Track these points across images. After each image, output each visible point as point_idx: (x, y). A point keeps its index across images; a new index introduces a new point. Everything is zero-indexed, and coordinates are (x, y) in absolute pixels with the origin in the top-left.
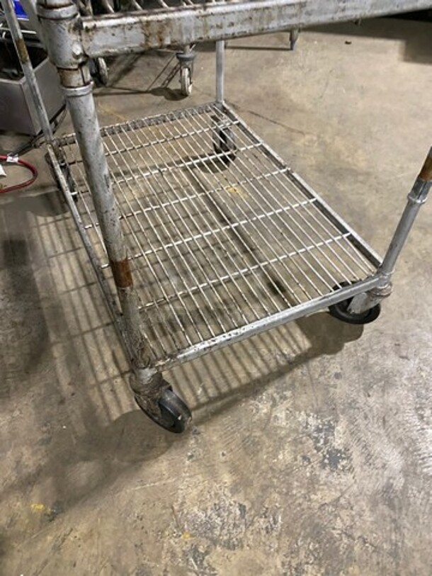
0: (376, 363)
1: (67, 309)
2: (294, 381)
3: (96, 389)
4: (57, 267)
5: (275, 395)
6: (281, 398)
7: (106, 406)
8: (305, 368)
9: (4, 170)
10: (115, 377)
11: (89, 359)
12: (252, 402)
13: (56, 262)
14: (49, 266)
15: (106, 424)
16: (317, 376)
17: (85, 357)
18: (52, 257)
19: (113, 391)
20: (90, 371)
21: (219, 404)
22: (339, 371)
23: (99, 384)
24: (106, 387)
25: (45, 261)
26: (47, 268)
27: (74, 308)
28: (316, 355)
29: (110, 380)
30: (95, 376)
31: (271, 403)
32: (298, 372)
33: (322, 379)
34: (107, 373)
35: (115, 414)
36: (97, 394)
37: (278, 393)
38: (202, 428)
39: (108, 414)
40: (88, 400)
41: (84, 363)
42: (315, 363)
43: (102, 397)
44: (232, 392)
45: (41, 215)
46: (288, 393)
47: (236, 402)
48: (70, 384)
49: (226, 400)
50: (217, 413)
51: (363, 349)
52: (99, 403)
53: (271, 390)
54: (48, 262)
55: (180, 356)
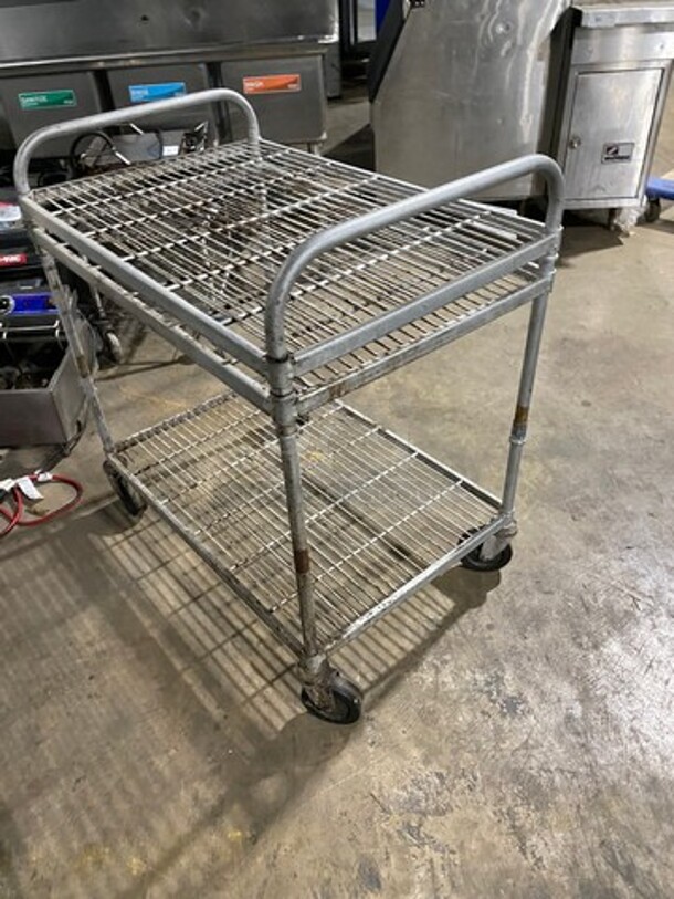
0: (523, 605)
1: (183, 631)
2: (449, 643)
3: (248, 705)
4: (151, 589)
5: (435, 662)
6: (442, 663)
7: (266, 719)
8: (456, 629)
9: (39, 490)
10: (264, 688)
11: (229, 677)
12: (415, 674)
13: (147, 584)
14: (141, 589)
15: (273, 737)
16: (469, 632)
17: (224, 677)
18: (139, 579)
19: (267, 702)
20: (235, 690)
21: (382, 685)
22: (490, 622)
23: (249, 699)
24: (258, 700)
25: (134, 586)
26: (140, 593)
27: (189, 628)
28: (463, 612)
29: (259, 692)
30: (242, 692)
31: (433, 671)
32: (450, 633)
33: (475, 634)
34: (254, 686)
35: (280, 725)
36: (251, 709)
37: (438, 659)
38: (374, 714)
39: (271, 725)
40: (244, 718)
41: (225, 682)
42: (464, 620)
43: (258, 711)
44: (391, 671)
45: (107, 535)
46: (448, 657)
47: (399, 678)
48: (218, 707)
49: (388, 680)
50: (383, 695)
51: (507, 595)
52: (258, 718)
53: (430, 658)
54: (138, 585)
55: (344, 636)
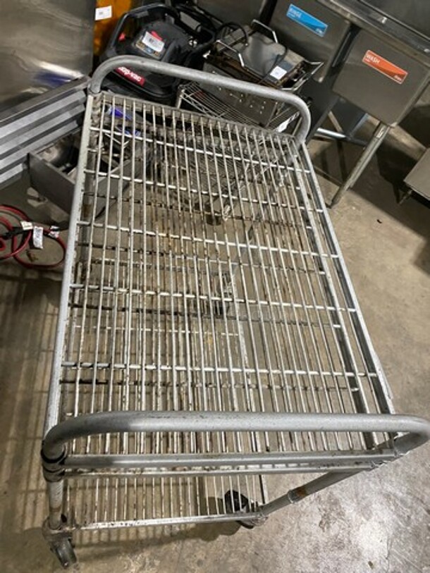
0: (232, 565)
1: (34, 410)
2: (166, 554)
3: (24, 495)
4: (43, 363)
5: (147, 559)
6: (150, 564)
7: (24, 516)
8: (180, 545)
10: (42, 491)
11: (31, 463)
12: (128, 558)
13: (44, 358)
14: (38, 360)
15: (18, 531)
16: (185, 556)
17: (28, 461)
18: (44, 351)
19: (35, 503)
20: (25, 477)
21: (104, 549)
22: (203, 559)
23: (28, 492)
24: (32, 496)
25: (36, 353)
26: (35, 360)
27: (39, 409)
28: (194, 537)
29: (37, 491)
30: (28, 483)
31: (141, 566)
32: (174, 546)
33: (188, 560)
34: (38, 485)
35: (28, 526)
36: (22, 500)
37: (150, 559)
38: (82, 565)
39: (23, 523)
40: (14, 504)
41: (25, 468)
42: (189, 543)
43: (25, 504)
44: (118, 543)
45: (53, 304)
46: (157, 563)
47: (117, 553)
48: (7, 482)
49: (110, 548)
50: (99, 557)
51: (231, 547)
52: (20, 510)
53: (146, 554)
54: (39, 355)
